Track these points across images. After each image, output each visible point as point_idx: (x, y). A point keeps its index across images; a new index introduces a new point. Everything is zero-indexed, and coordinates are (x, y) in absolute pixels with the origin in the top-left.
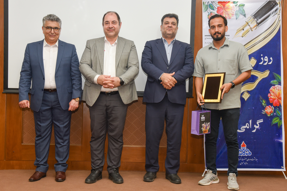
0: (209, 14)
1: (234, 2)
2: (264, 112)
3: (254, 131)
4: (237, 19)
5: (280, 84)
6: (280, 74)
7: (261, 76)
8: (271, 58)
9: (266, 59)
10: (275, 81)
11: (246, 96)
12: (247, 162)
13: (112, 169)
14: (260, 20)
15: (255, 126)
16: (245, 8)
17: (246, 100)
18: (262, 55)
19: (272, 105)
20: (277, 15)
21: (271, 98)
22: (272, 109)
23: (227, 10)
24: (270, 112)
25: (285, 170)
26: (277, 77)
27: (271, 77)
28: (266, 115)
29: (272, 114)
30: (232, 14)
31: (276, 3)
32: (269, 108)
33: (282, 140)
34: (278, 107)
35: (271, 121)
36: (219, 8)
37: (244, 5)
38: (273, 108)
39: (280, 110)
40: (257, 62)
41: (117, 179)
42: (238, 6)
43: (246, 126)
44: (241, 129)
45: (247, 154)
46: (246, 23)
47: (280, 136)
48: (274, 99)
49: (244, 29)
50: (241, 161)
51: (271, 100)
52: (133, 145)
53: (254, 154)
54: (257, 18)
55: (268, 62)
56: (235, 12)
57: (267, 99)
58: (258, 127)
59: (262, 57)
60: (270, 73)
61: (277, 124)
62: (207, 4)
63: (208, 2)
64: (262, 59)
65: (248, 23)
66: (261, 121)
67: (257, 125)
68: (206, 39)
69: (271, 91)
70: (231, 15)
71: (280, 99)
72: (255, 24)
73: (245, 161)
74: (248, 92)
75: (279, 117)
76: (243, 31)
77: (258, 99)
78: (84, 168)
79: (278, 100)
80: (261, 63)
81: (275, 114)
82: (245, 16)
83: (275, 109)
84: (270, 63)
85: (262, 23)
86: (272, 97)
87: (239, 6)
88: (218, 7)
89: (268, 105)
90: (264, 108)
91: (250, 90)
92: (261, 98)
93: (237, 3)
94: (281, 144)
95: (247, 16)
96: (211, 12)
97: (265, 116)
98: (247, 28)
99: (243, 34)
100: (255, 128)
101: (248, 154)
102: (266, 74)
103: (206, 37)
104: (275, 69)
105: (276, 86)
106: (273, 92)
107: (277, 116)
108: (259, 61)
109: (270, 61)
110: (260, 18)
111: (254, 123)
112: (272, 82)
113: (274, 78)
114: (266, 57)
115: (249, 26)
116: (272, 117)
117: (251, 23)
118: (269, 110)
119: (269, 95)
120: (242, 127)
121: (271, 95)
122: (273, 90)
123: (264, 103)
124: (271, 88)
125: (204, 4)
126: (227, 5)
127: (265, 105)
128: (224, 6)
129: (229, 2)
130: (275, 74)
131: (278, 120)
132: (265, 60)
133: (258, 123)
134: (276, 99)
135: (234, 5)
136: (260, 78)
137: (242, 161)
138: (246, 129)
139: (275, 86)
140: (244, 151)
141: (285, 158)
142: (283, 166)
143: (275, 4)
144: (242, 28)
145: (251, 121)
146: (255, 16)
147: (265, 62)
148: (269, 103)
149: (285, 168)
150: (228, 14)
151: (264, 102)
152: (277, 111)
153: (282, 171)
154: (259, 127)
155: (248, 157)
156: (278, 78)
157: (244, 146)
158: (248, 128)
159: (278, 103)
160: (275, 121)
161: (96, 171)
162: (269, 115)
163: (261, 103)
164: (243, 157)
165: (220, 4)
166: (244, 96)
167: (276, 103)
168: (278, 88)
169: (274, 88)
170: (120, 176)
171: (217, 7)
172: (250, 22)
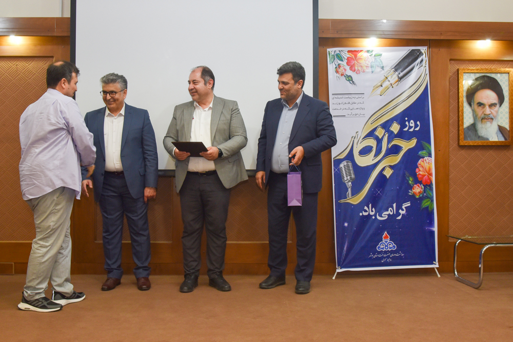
0: (337, 66)
1: (368, 51)
2: (411, 193)
3: (399, 218)
4: (372, 72)
5: (430, 155)
6: (430, 143)
7: (407, 145)
8: (418, 123)
9: (412, 123)
10: (424, 152)
11: (388, 173)
12: (391, 258)
13: (214, 273)
14: (402, 74)
15: (400, 211)
16: (382, 58)
17: (388, 177)
18: (406, 119)
19: (420, 183)
20: (423, 67)
21: (419, 174)
22: (421, 188)
23: (360, 61)
24: (419, 192)
25: (437, 266)
26: (426, 146)
27: (419, 147)
28: (413, 196)
29: (421, 195)
30: (367, 67)
31: (421, 52)
32: (417, 187)
33: (434, 227)
34: (428, 186)
35: (421, 203)
36: (350, 59)
37: (381, 55)
38: (423, 187)
39: (431, 189)
40: (400, 128)
41: (223, 285)
42: (373, 56)
43: (389, 212)
44: (383, 216)
45: (390, 248)
46: (384, 77)
47: (431, 223)
48: (424, 176)
49: (383, 86)
50: (383, 258)
51: (420, 176)
52: (242, 241)
53: (400, 247)
54: (399, 71)
55: (415, 128)
56: (370, 64)
57: (415, 175)
58: (404, 212)
59: (407, 121)
60: (417, 142)
61: (427, 208)
62: (333, 54)
63: (335, 51)
64: (407, 123)
65: (387, 78)
66: (408, 204)
67: (403, 210)
68: (333, 99)
69: (419, 164)
70: (365, 68)
71: (431, 174)
72: (397, 79)
73: (388, 257)
74: (391, 167)
75: (430, 198)
76: (381, 89)
77: (404, 177)
78: (176, 272)
79: (428, 177)
80: (406, 129)
81: (425, 194)
82: (383, 68)
83: (424, 188)
84: (417, 129)
85: (405, 78)
86: (421, 173)
87: (375, 56)
88: (348, 58)
89: (416, 184)
90: (411, 188)
91: (392, 164)
92: (407, 174)
93: (372, 52)
94: (433, 232)
95: (386, 69)
96: (339, 64)
97: (412, 198)
98: (386, 84)
99: (381, 93)
100: (400, 214)
101: (392, 248)
102: (413, 143)
103: (333, 97)
104: (423, 136)
105: (426, 158)
106: (422, 167)
107: (427, 197)
108: (403, 126)
109: (416, 126)
110: (402, 72)
111: (399, 207)
112: (420, 153)
113: (423, 149)
114: (412, 121)
115: (389, 81)
116: (421, 199)
117: (392, 77)
118: (417, 190)
119: (417, 170)
120: (384, 213)
121: (420, 171)
122: (422, 163)
123: (411, 181)
124: (420, 161)
125: (329, 53)
126: (359, 55)
127: (413, 183)
128: (356, 56)
129: (361, 51)
130: (424, 143)
131: (429, 203)
132: (411, 125)
133: (403, 207)
134: (425, 175)
135: (369, 54)
136: (405, 149)
137: (385, 258)
138: (389, 215)
139: (424, 159)
140: (386, 244)
141: (438, 251)
142: (435, 261)
143: (420, 54)
144: (380, 84)
145: (394, 205)
146: (396, 68)
147: (411, 127)
148: (417, 181)
149: (437, 263)
150: (361, 67)
151: (411, 179)
152: (428, 190)
153: (433, 268)
154: (406, 212)
155: (392, 252)
156: (428, 148)
157: (386, 237)
158: (391, 213)
159: (429, 181)
160: (425, 203)
161: (191, 276)
162: (417, 197)
163: (408, 181)
164: (386, 252)
165: (350, 54)
166: (385, 173)
167: (426, 181)
168: (427, 161)
169: (423, 161)
170: (225, 282)
171: (346, 58)
172: (390, 77)
